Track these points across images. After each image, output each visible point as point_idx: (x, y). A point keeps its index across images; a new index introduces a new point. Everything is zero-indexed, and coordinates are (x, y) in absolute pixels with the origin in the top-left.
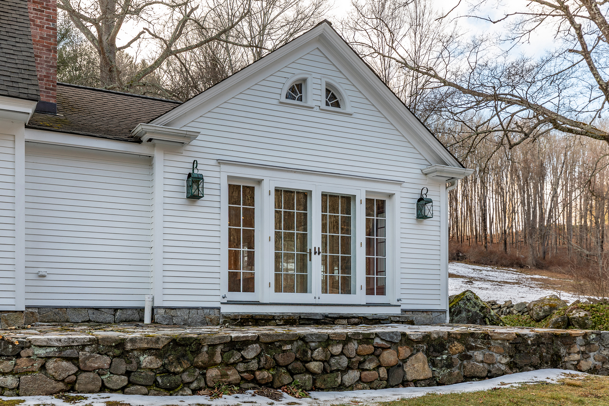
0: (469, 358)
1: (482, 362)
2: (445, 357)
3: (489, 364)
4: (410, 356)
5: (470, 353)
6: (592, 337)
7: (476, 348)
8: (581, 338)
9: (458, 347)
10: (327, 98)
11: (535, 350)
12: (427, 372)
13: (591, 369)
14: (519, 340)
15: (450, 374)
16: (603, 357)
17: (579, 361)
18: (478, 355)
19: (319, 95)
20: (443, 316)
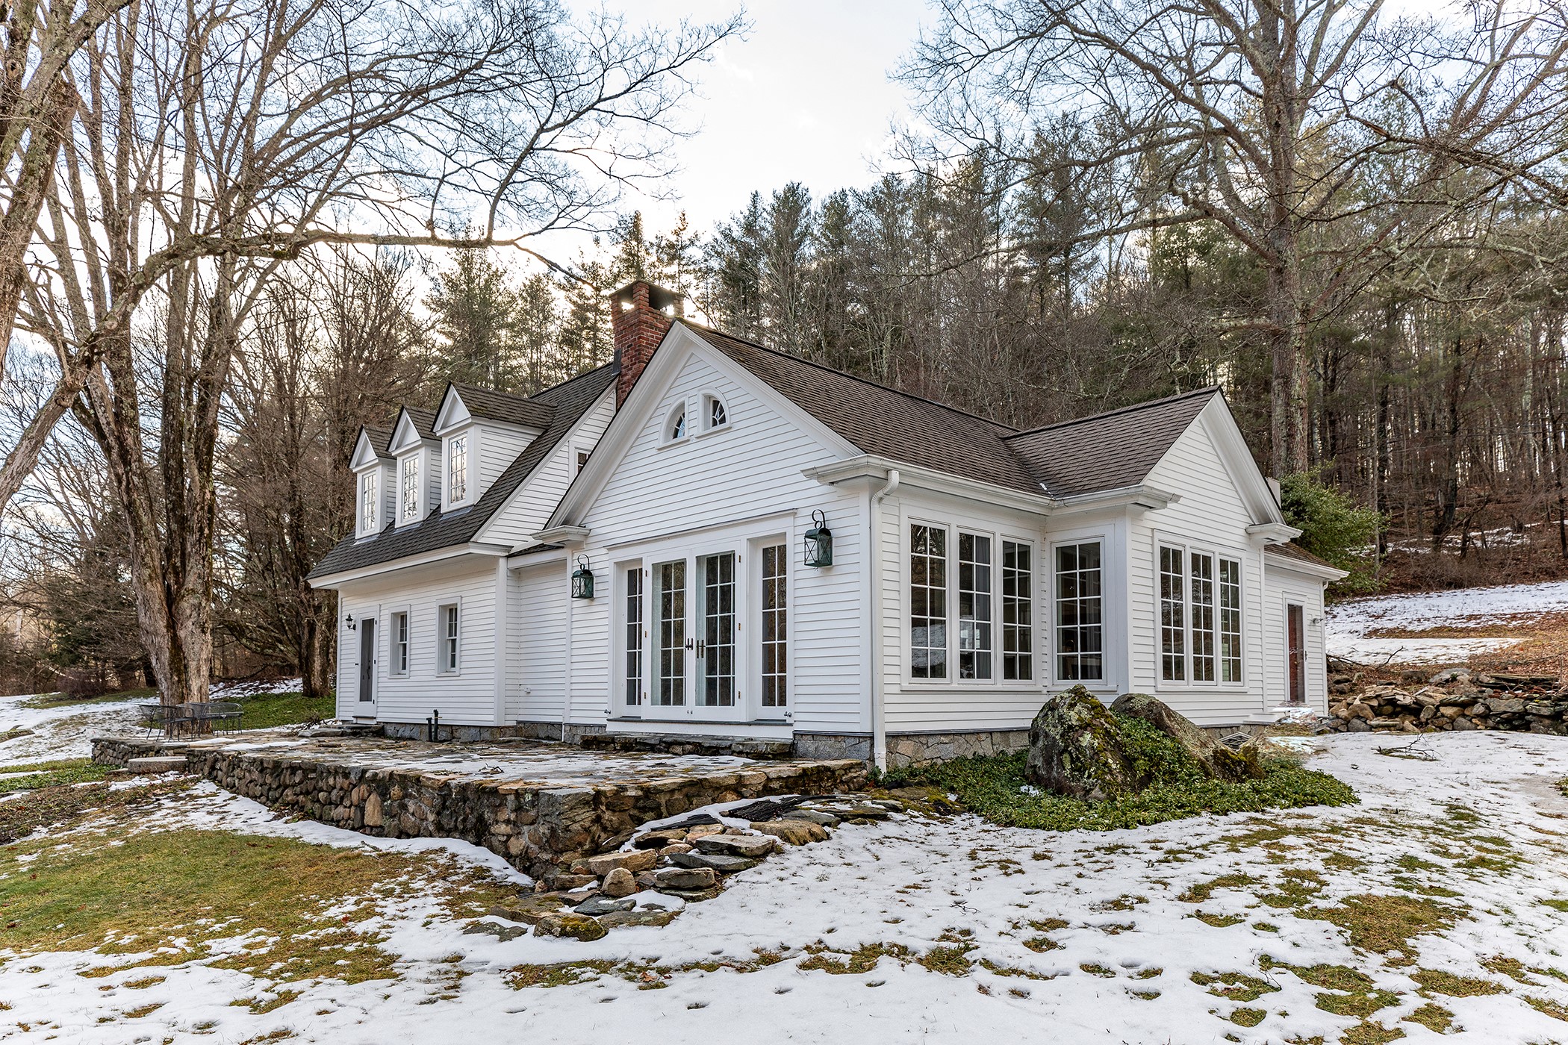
10: (714, 414)
19: (696, 419)
20: (865, 745)
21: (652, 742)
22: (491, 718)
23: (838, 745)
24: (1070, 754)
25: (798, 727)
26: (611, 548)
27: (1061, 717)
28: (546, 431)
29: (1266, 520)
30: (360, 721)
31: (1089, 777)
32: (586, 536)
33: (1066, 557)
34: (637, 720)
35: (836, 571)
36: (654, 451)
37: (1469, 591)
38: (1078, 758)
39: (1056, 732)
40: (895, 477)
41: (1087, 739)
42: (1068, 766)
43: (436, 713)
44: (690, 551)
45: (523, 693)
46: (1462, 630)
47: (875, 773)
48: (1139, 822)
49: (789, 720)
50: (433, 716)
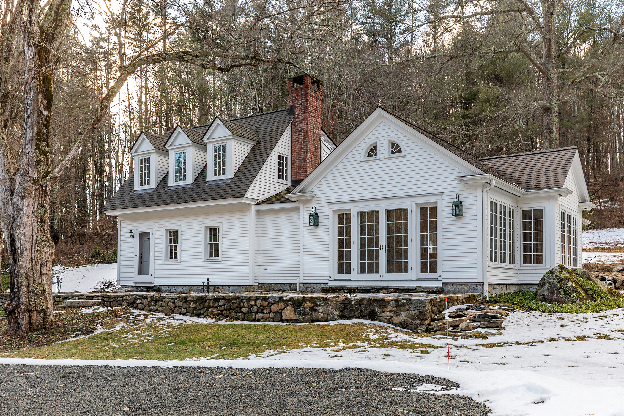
0: (316, 310)
1: (322, 313)
2: (302, 309)
3: (328, 314)
4: (285, 308)
5: (316, 308)
6: (403, 302)
7: (319, 305)
8: (393, 302)
9: (309, 304)
10: (392, 148)
11: (357, 308)
12: (293, 316)
13: (401, 322)
14: (346, 302)
15: (304, 318)
16: (412, 316)
17: (391, 317)
18: (321, 309)
19: (384, 150)
20: (480, 288)
21: (368, 289)
22: (248, 281)
23: (466, 288)
24: (563, 289)
25: (444, 281)
26: (329, 203)
27: (557, 276)
28: (259, 143)
29: (584, 201)
30: (138, 285)
31: (574, 297)
32: (313, 197)
33: (526, 214)
34: (349, 280)
35: (464, 218)
36: (358, 162)
37: (599, 230)
38: (567, 291)
39: (556, 282)
40: (494, 183)
41: (570, 284)
42: (563, 293)
43: (208, 280)
44: (382, 207)
45: (263, 270)
46: (607, 249)
47: (485, 298)
48: (600, 310)
49: (439, 278)
50: (206, 281)
